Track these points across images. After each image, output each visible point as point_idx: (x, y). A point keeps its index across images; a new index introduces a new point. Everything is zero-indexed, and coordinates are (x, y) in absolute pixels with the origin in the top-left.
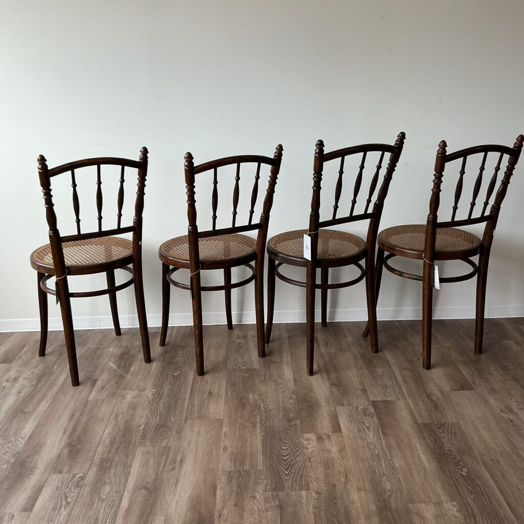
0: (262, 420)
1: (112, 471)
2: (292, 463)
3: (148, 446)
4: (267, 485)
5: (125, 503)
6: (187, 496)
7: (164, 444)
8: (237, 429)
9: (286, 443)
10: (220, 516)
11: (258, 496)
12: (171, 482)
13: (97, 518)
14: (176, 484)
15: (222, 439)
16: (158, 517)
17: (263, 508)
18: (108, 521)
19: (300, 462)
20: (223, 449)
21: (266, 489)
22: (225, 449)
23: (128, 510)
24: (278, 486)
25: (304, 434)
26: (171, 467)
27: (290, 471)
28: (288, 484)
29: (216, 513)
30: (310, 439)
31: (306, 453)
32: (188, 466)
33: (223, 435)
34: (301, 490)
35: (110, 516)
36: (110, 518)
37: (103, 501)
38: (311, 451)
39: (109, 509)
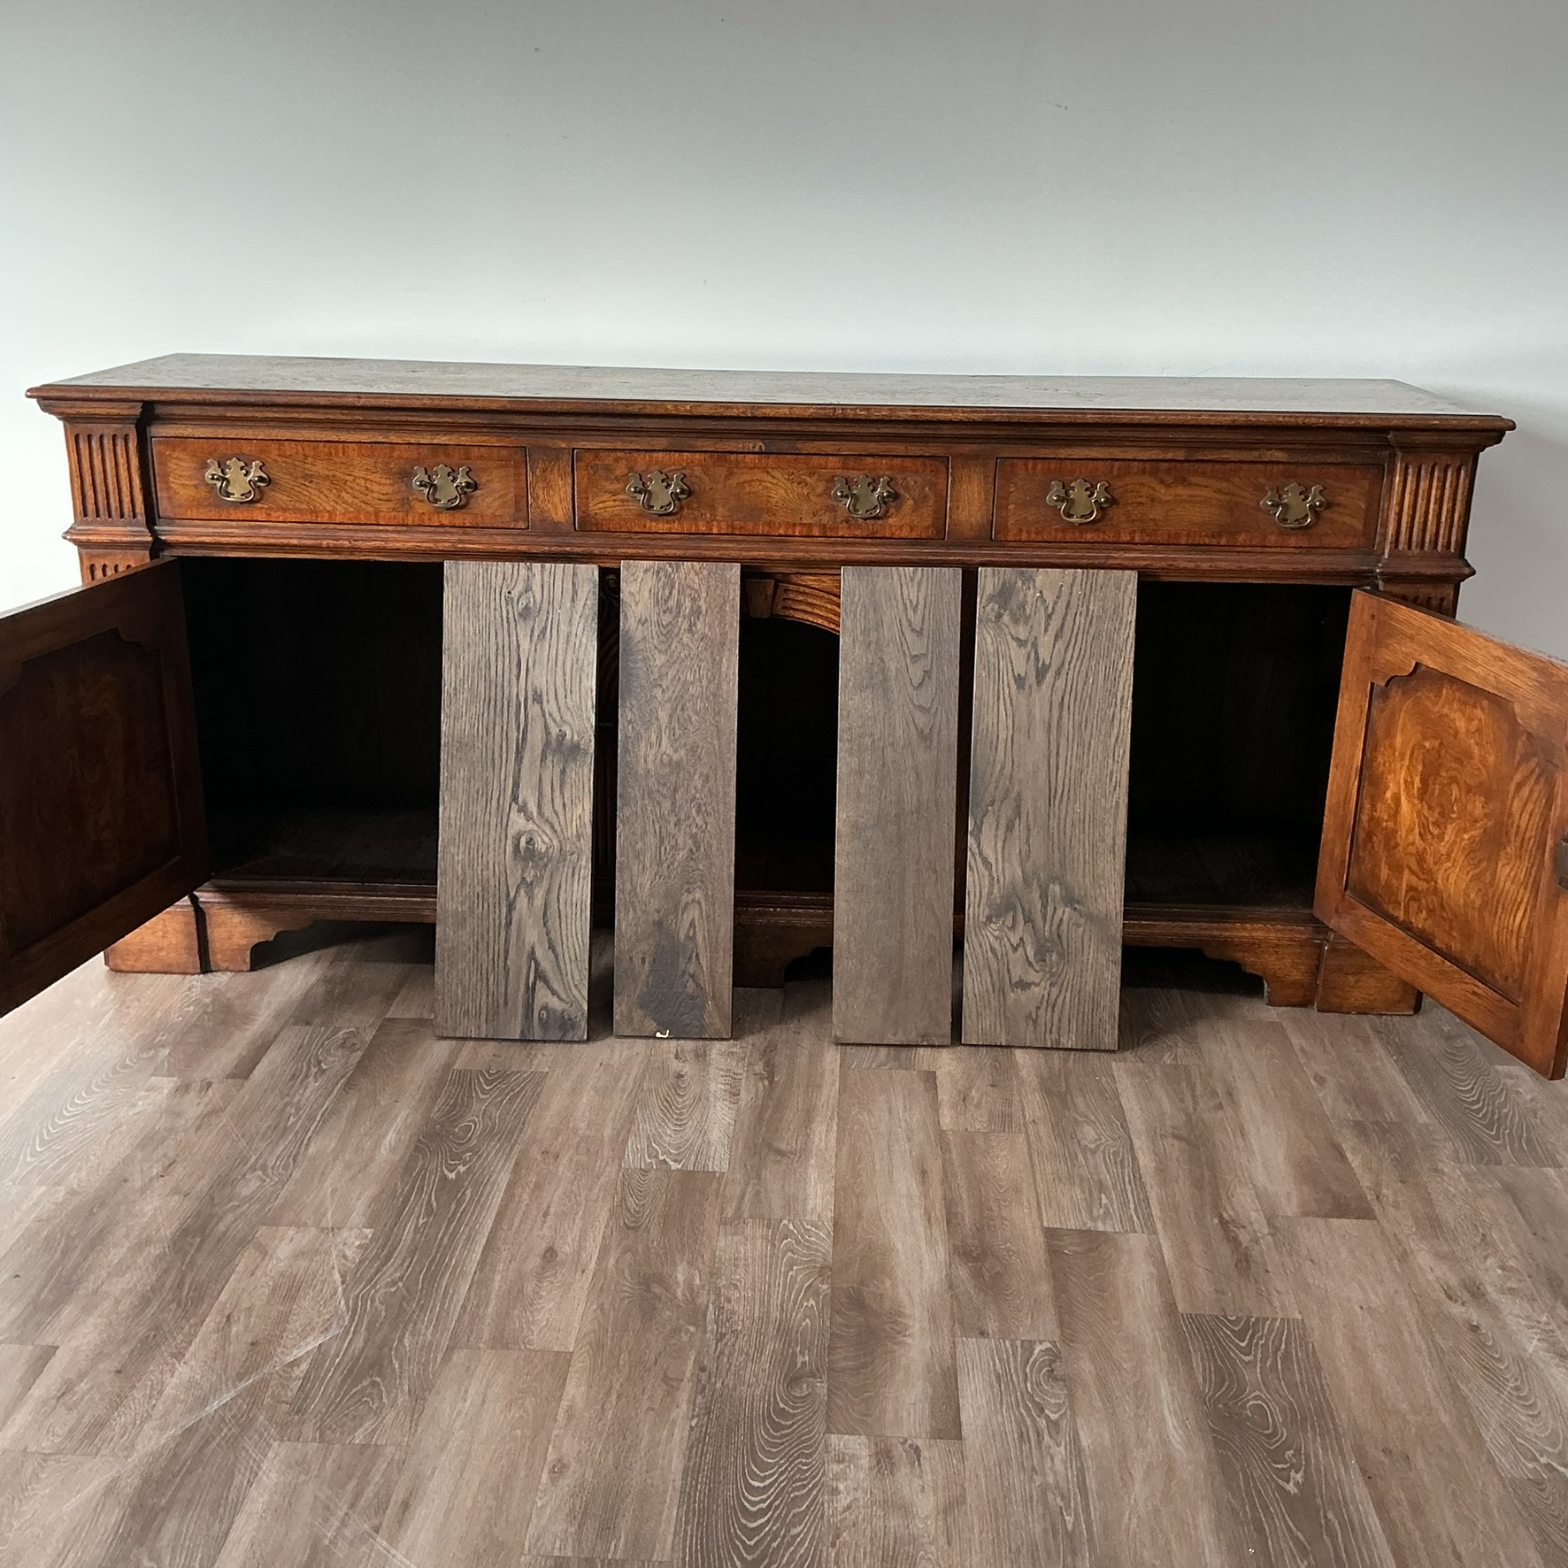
0: (1379, 1032)
1: (1079, 1101)
2: (1496, 1117)
3: (1131, 1062)
4: (1456, 1151)
5: (1146, 1161)
6: (1281, 1159)
7: (1167, 1059)
8: (1328, 1045)
9: (1462, 1081)
10: (1378, 1197)
11: (1446, 1170)
12: (1229, 1129)
13: (1100, 1182)
14: (1243, 1134)
15: (1302, 1061)
16: (1238, 1190)
17: (1470, 1190)
18: (1128, 1187)
19: (1513, 1116)
20: (1315, 1079)
21: (1458, 1158)
22: (1321, 1080)
23: (1161, 1170)
24: (1484, 1156)
25: (1499, 1068)
26: (1211, 1104)
27: (1498, 1131)
28: (1506, 1154)
29: (1367, 1192)
30: (1517, 1077)
31: (1521, 1102)
32: (1250, 1105)
33: (1299, 1053)
34: (1541, 1163)
35: (1127, 1179)
36: (1130, 1182)
37: (1094, 1152)
38: (1529, 1097)
39: (1117, 1168)
